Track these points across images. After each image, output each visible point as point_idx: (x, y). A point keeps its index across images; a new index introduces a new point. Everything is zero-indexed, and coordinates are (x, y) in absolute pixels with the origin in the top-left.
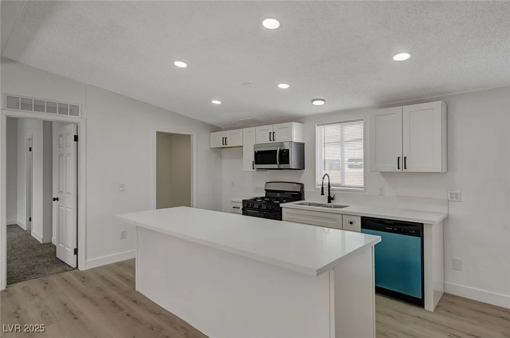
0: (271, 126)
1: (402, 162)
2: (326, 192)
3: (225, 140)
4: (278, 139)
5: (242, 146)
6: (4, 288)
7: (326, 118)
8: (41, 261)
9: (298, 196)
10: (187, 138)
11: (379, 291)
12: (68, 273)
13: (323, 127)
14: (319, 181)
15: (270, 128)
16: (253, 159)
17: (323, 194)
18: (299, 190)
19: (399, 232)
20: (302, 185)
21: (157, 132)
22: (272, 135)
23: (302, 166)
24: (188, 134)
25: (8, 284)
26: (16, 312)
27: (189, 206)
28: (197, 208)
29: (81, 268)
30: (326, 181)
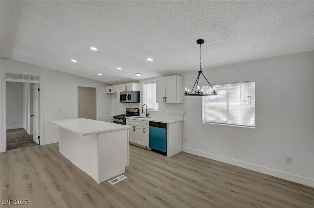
0: (126, 84)
1: (165, 99)
3: (110, 90)
4: (128, 90)
5: (116, 93)
6: (5, 151)
7: (148, 81)
8: (26, 142)
10: (95, 89)
12: (35, 146)
13: (146, 84)
16: (120, 98)
17: (142, 113)
18: (137, 111)
20: (139, 109)
21: (78, 87)
22: (126, 88)
23: (138, 101)
24: (95, 87)
25: (7, 150)
26: (6, 159)
27: (96, 120)
28: (99, 120)
29: (41, 144)
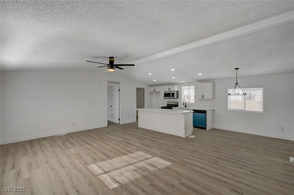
0: (169, 86)
1: (203, 96)
2: (184, 104)
3: (154, 90)
4: (171, 90)
5: (160, 92)
6: (107, 126)
9: (177, 106)
10: (143, 89)
11: (195, 127)
13: (183, 86)
14: (182, 101)
15: (169, 87)
16: (164, 95)
17: (183, 105)
18: (177, 104)
19: (201, 113)
20: (178, 103)
21: (137, 88)
22: (169, 89)
23: (178, 97)
29: (121, 124)
30: (184, 102)
